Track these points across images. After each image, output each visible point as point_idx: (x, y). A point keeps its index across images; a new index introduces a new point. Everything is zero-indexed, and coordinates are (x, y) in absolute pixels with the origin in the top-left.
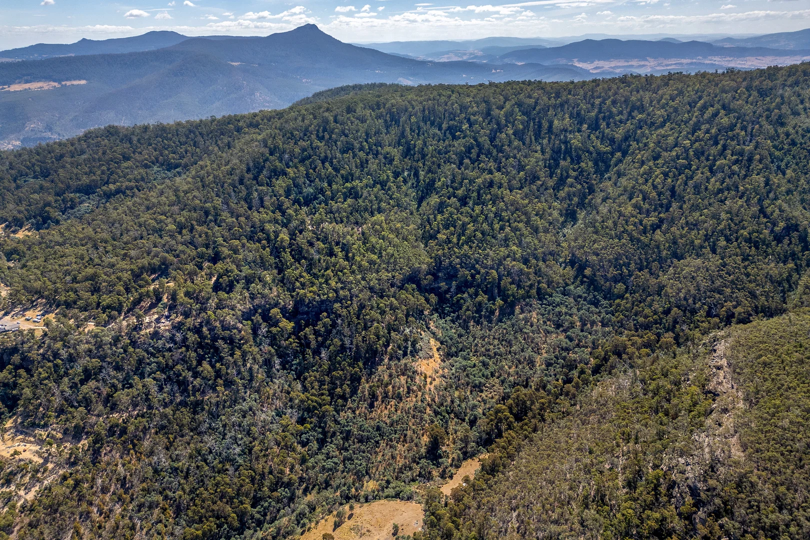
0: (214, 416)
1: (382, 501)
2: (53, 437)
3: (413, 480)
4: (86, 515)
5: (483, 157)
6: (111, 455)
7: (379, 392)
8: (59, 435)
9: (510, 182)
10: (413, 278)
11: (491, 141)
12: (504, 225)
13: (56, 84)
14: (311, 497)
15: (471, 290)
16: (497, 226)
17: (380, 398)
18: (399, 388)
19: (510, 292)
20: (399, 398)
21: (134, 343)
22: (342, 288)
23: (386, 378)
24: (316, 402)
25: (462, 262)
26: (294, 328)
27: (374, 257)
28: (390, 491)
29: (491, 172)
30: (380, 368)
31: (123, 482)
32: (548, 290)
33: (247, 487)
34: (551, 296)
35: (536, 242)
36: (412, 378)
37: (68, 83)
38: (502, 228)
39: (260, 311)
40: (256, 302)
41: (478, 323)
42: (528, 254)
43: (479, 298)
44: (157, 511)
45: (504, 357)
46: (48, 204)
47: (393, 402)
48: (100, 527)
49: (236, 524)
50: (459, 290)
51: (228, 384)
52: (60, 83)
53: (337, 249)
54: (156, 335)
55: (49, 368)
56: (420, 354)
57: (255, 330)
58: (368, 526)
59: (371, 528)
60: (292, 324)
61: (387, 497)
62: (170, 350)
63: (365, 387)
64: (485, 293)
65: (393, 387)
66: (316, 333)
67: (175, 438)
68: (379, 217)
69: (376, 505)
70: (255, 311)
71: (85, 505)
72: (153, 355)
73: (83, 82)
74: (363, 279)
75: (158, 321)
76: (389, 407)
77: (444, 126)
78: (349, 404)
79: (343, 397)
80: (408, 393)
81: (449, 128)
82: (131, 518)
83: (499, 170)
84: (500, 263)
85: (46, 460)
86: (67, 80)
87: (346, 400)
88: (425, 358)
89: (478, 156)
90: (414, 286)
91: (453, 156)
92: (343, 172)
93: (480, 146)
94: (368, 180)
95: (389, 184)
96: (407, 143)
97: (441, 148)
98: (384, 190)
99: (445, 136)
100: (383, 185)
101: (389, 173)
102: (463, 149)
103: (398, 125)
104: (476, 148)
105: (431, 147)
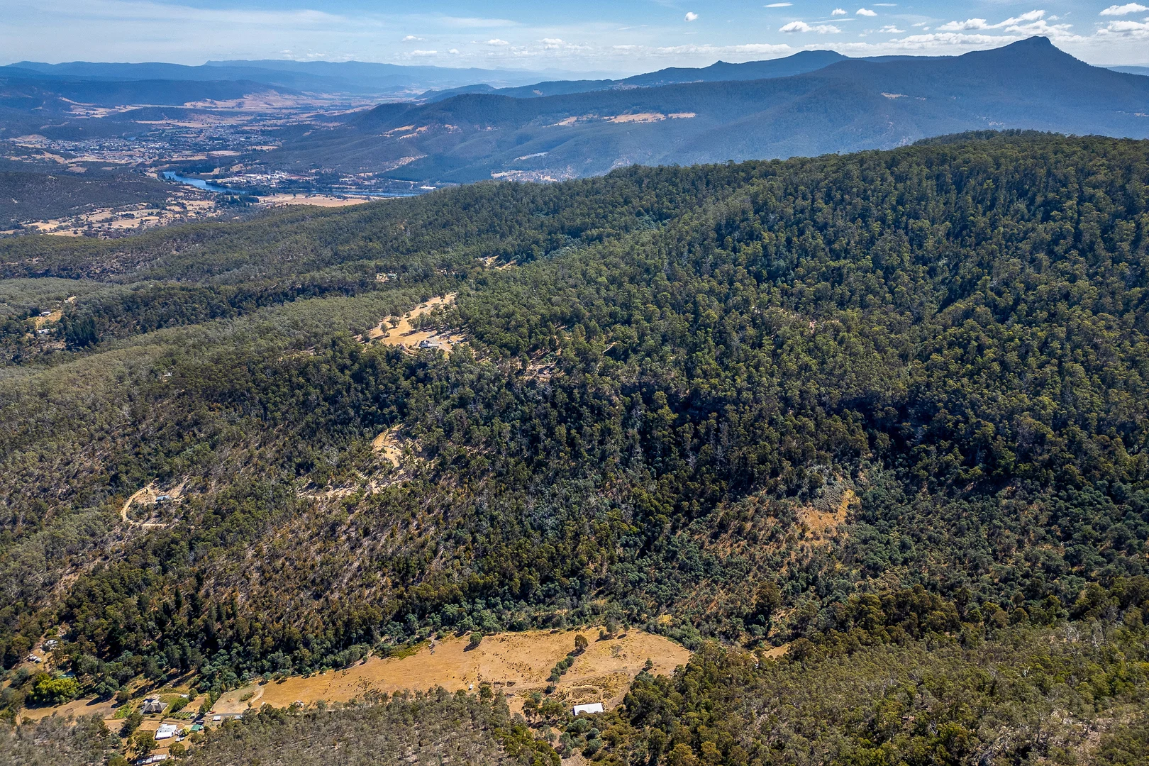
0: (549, 482)
1: (662, 638)
2: (415, 449)
3: (713, 635)
4: (406, 524)
5: (1074, 253)
6: (449, 481)
7: (734, 524)
8: (420, 449)
9: (1100, 298)
10: (865, 404)
11: (1104, 231)
13: (662, 117)
14: (601, 602)
15: (945, 444)
17: (730, 532)
18: (761, 530)
19: (1003, 462)
20: (754, 539)
21: (509, 385)
22: (748, 389)
23: (751, 512)
24: (656, 507)
25: (950, 400)
26: (674, 421)
27: (813, 363)
28: (677, 632)
30: (750, 498)
31: (447, 508)
32: (1079, 478)
33: (543, 561)
34: (1079, 488)
36: (785, 526)
37: (674, 116)
39: (644, 390)
40: (645, 379)
41: (932, 491)
42: (1070, 415)
43: (950, 457)
44: (462, 547)
45: (941, 546)
46: (536, 242)
47: (744, 543)
48: (411, 539)
49: (516, 590)
50: (928, 439)
51: (576, 455)
52: (666, 115)
53: (767, 341)
54: (532, 384)
55: (437, 387)
56: (816, 501)
57: (630, 408)
58: (629, 651)
59: (629, 655)
60: (675, 416)
61: (671, 636)
62: (538, 402)
63: (720, 512)
64: (962, 451)
65: (754, 526)
66: (696, 434)
67: (507, 489)
68: (853, 313)
69: (653, 639)
70: (641, 387)
71: (407, 514)
72: (522, 403)
73: (692, 115)
74: (780, 385)
75: (541, 371)
76: (735, 545)
77: (1039, 199)
78: (693, 525)
79: (689, 515)
80: (770, 539)
81: (1046, 203)
82: (438, 544)
84: (1010, 416)
85: (401, 467)
86: (676, 111)
87: (691, 519)
88: (820, 509)
89: (1068, 251)
90: (859, 415)
91: (1025, 246)
92: (836, 246)
93: (1078, 236)
94: (867, 262)
95: (899, 272)
96: (964, 218)
97: (1016, 231)
98: (886, 278)
99: (1034, 215)
100: (889, 272)
101: (907, 257)
102: (1048, 237)
103: (959, 191)
104: (1070, 240)
105: (1002, 229)
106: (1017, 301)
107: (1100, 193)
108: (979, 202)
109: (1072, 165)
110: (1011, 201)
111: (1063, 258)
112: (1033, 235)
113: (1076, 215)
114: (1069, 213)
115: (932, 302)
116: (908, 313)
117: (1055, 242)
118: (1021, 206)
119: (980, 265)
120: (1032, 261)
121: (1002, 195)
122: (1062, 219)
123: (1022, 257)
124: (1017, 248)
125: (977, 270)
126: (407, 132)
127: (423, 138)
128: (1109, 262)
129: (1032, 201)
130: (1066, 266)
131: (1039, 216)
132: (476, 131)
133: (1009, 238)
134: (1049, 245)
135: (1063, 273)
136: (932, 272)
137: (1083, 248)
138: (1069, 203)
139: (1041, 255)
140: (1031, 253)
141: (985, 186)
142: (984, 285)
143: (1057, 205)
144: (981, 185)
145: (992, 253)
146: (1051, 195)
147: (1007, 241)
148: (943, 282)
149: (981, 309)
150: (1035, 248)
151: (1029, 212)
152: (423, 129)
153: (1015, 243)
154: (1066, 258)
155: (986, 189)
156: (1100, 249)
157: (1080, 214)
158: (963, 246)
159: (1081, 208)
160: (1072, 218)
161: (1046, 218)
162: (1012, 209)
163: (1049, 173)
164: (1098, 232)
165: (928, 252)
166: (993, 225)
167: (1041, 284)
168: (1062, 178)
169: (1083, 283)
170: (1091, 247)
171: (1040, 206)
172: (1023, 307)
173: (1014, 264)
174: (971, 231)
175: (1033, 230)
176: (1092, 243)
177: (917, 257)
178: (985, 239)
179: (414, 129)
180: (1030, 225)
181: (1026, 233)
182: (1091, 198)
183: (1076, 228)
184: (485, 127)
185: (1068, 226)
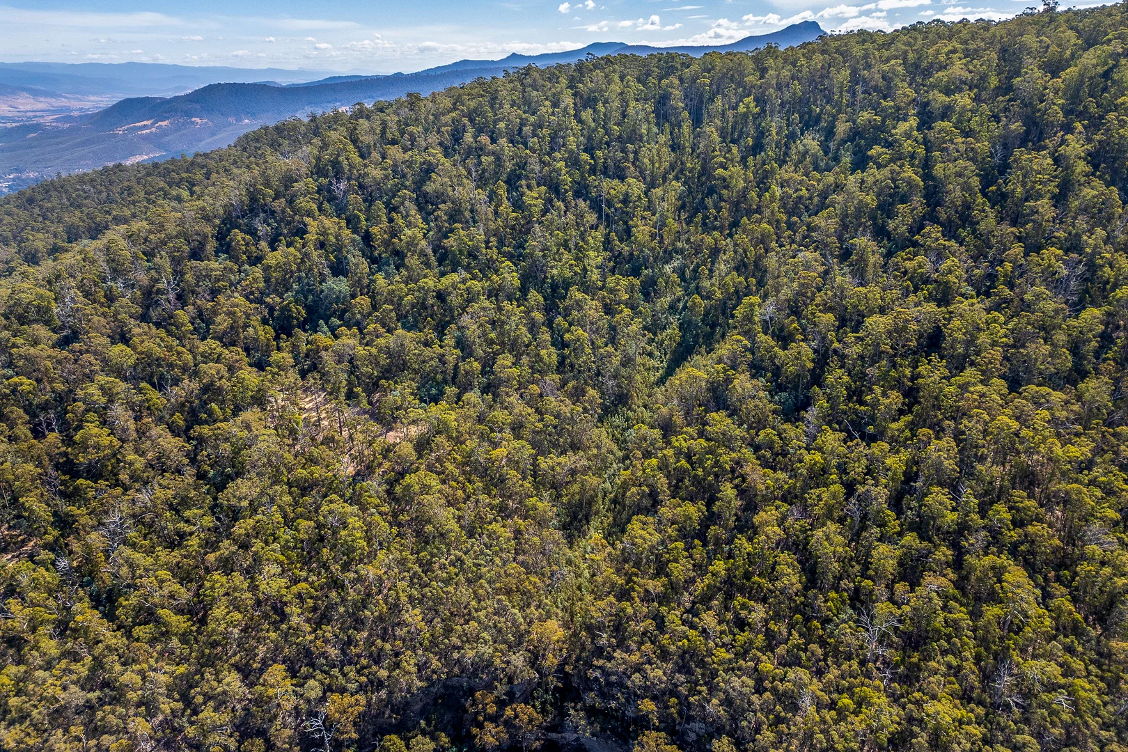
5: (933, 232)
9: (1019, 343)
11: (987, 180)
12: (923, 557)
16: (886, 556)
29: (944, 297)
35: (1087, 690)
38: (911, 571)
77: (842, 128)
81: (855, 134)
83: (984, 288)
89: (917, 228)
91: (826, 222)
92: (451, 242)
93: (934, 194)
94: (510, 276)
95: (576, 294)
96: (706, 171)
97: (804, 192)
98: (550, 309)
99: (836, 159)
100: (555, 294)
101: (595, 258)
102: (871, 200)
103: (697, 121)
104: (918, 201)
105: (778, 192)
106: (823, 357)
107: (964, 100)
108: (733, 141)
109: (896, 57)
110: (792, 137)
111: (910, 244)
112: (839, 198)
113: (921, 151)
114: (908, 146)
115: (651, 355)
116: (592, 392)
117: (886, 208)
118: (811, 142)
119: (740, 267)
120: (845, 255)
121: (775, 125)
122: (892, 160)
123: (821, 246)
124: (810, 228)
125: (735, 279)
126: (145, 127)
127: (164, 133)
128: (1017, 250)
129: (830, 133)
130: (920, 263)
131: (847, 159)
132: (230, 124)
133: (793, 208)
134: (873, 218)
135: (918, 282)
136: (649, 290)
137: (949, 220)
138: (903, 127)
139: (863, 241)
140: (840, 239)
141: (742, 109)
142: (749, 318)
143: (877, 134)
144: (735, 108)
145: (763, 240)
146: (865, 116)
147: (790, 214)
148: (672, 308)
149: (743, 383)
150: (847, 226)
151: (826, 153)
152: (163, 124)
153: (805, 217)
154: (915, 244)
155: (745, 115)
156: (988, 220)
157: (927, 144)
158: (707, 228)
159: (931, 135)
160: (913, 156)
161: (860, 163)
162: (794, 150)
163: (855, 78)
164: (975, 182)
165: (641, 246)
166: (762, 183)
167: (872, 312)
168: (881, 83)
169: (971, 309)
170: (965, 216)
171: (844, 142)
172: (836, 377)
173: (807, 267)
174: (721, 199)
175: (838, 187)
176: (967, 206)
177: (617, 258)
178: (749, 213)
179: (153, 124)
180: (830, 178)
181: (824, 195)
182: (946, 113)
183: (927, 176)
184: (241, 120)
185: (909, 173)
